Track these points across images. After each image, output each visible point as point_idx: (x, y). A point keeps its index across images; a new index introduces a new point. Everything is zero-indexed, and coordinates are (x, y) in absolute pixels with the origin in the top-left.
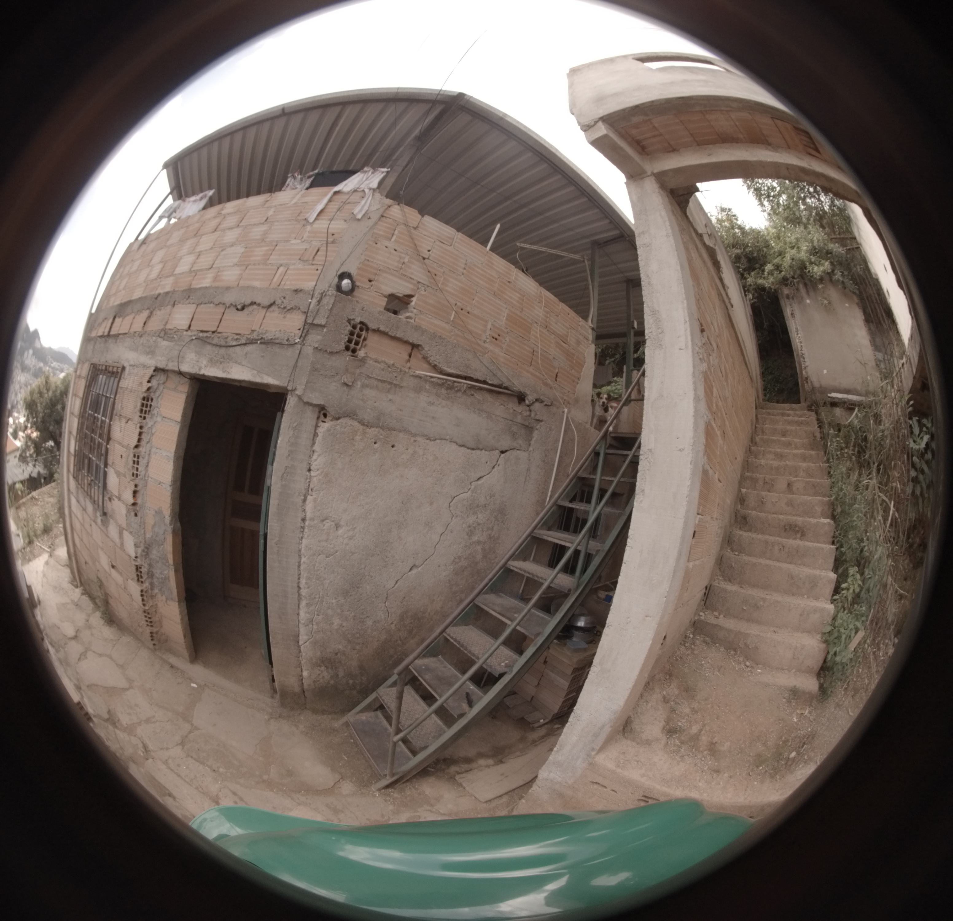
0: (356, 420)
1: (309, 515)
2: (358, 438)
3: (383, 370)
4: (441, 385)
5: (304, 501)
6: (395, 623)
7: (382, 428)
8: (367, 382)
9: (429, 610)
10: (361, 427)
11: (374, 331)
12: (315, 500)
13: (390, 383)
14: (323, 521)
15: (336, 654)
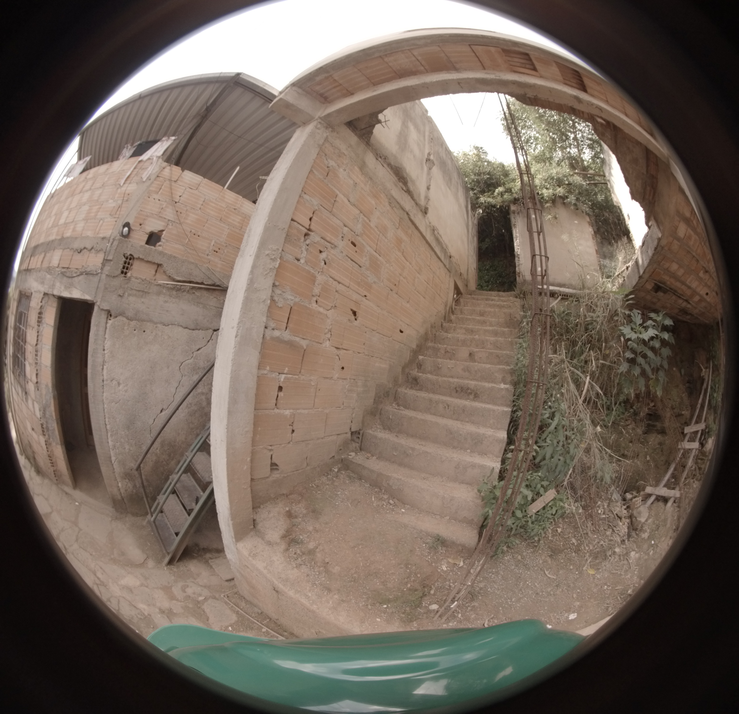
0: (125, 317)
1: (105, 378)
2: (126, 328)
3: (139, 283)
4: (173, 289)
5: (103, 369)
6: (159, 448)
7: (138, 320)
8: (130, 292)
9: (178, 440)
10: (127, 321)
11: (137, 258)
12: (107, 368)
13: (143, 291)
14: (112, 381)
15: (131, 470)
